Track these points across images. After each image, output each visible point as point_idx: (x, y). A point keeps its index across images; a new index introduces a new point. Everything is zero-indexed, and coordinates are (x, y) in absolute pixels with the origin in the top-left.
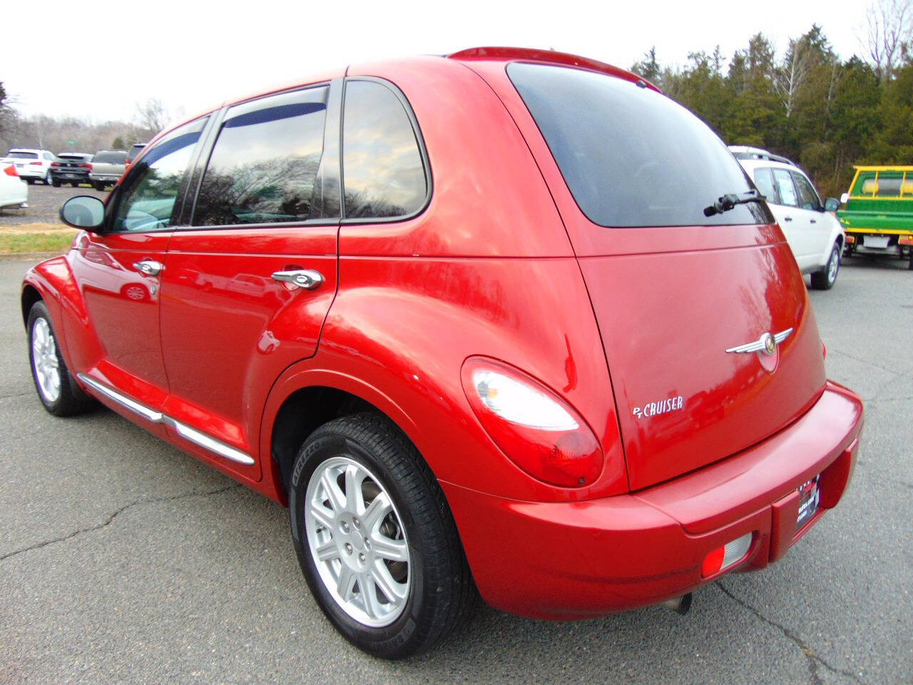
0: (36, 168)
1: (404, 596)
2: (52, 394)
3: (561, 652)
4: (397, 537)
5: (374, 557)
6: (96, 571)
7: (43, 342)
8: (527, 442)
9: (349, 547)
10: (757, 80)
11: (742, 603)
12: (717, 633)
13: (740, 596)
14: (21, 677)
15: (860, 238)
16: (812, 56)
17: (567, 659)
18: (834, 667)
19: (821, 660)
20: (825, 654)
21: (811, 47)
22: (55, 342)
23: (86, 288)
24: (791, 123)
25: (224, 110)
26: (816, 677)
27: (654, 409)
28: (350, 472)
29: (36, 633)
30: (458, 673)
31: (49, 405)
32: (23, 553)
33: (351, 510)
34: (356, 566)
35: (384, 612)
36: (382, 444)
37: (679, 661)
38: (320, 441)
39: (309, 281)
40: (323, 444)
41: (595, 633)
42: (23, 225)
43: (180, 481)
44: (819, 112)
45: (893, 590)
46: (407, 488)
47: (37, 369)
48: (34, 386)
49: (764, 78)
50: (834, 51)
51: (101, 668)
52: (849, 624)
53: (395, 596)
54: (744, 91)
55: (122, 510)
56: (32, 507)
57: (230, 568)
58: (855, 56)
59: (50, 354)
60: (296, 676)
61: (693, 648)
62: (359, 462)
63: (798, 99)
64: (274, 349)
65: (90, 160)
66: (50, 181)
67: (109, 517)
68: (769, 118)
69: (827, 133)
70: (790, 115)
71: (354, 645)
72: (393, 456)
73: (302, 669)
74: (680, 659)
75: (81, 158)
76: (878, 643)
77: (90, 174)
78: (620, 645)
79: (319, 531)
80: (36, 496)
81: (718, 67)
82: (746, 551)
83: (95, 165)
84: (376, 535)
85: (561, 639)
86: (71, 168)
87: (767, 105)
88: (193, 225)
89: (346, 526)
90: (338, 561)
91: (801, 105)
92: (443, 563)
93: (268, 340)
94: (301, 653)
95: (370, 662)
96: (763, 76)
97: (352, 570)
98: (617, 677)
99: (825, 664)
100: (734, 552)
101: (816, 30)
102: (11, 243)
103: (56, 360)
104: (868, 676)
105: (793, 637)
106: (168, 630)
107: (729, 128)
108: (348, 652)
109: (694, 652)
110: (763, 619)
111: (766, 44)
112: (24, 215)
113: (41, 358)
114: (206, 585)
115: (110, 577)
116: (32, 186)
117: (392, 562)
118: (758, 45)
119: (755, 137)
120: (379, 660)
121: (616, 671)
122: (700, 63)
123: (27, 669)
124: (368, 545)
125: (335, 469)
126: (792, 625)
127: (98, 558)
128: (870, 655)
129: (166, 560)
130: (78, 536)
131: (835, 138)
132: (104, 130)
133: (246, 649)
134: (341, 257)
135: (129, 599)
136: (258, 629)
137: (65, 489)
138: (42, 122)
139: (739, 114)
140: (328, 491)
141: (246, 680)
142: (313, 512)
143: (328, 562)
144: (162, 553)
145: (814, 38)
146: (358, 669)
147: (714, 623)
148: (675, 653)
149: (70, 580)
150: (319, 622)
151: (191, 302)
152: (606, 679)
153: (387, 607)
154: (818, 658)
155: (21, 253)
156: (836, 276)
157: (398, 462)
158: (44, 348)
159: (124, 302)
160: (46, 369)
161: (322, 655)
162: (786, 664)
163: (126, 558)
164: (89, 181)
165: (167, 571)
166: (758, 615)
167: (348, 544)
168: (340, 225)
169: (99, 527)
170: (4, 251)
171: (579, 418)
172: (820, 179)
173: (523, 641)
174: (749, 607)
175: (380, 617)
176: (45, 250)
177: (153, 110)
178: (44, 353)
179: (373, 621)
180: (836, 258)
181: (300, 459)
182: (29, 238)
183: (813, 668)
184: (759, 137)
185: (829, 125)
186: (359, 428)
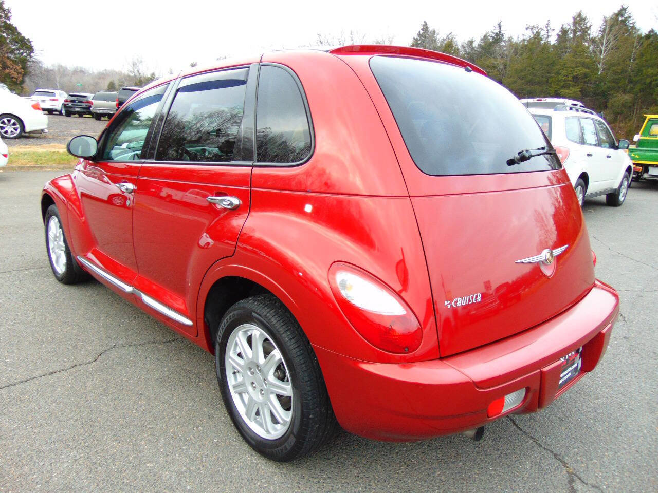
0: (54, 103)
1: (289, 419)
2: (61, 268)
3: (396, 462)
4: (286, 380)
5: (269, 393)
6: (86, 392)
7: (55, 233)
8: (372, 322)
9: (254, 385)
10: (577, 47)
11: (527, 434)
12: (506, 454)
13: (525, 429)
14: (35, 462)
15: (646, 168)
16: (620, 29)
17: (400, 467)
18: (586, 482)
19: (577, 477)
20: (581, 472)
21: (619, 22)
22: (63, 233)
23: (83, 195)
24: (602, 79)
25: (179, 79)
26: (573, 488)
27: (460, 302)
28: (255, 335)
29: (46, 433)
30: (325, 473)
31: (59, 276)
32: (39, 378)
33: (255, 361)
34: (258, 398)
35: (275, 430)
36: (276, 317)
37: (478, 472)
38: (235, 312)
39: (231, 204)
40: (238, 315)
41: (421, 451)
42: (44, 145)
43: (145, 333)
44: (623, 71)
45: (636, 429)
46: (292, 347)
47: (51, 251)
48: (49, 262)
49: (583, 45)
50: (637, 26)
51: (88, 458)
52: (601, 452)
53: (282, 419)
54: (567, 54)
55: (105, 351)
56: (46, 347)
57: (176, 394)
58: (652, 29)
59: (60, 241)
60: (216, 470)
61: (488, 463)
62: (261, 328)
63: (608, 61)
64: (210, 246)
65: (91, 98)
66: (63, 112)
67: (96, 356)
68: (585, 76)
69: (629, 87)
70: (602, 73)
71: (256, 451)
72: (283, 326)
73: (220, 465)
74: (478, 471)
75: (85, 97)
76: (620, 466)
77: (91, 109)
78: (437, 459)
79: (234, 373)
80: (48, 339)
81: (548, 37)
82: (521, 401)
83: (95, 102)
84: (271, 378)
85: (397, 453)
86: (79, 104)
87: (583, 65)
88: (156, 160)
89: (252, 370)
90: (246, 393)
91: (609, 65)
92: (314, 399)
93: (205, 239)
94: (220, 455)
95: (266, 463)
96: (582, 43)
97: (255, 401)
98: (433, 482)
99: (580, 479)
100: (512, 401)
101: (623, 10)
102: (36, 158)
103: (64, 245)
104: (609, 489)
105: (559, 460)
106: (133, 435)
107: (554, 82)
108: (251, 455)
109: (489, 467)
110: (540, 445)
111: (585, 19)
112: (45, 138)
113: (54, 244)
114: (159, 405)
115: (95, 397)
116: (51, 116)
117: (282, 396)
118: (579, 20)
119: (574, 89)
120: (272, 461)
121: (433, 477)
122: (535, 33)
123: (40, 456)
124: (266, 384)
125: (246, 332)
126: (560, 451)
127: (89, 384)
128: (613, 474)
129: (133, 387)
130: (76, 369)
131: (634, 90)
132: (102, 76)
133: (183, 450)
134: (253, 189)
135: (108, 413)
136: (192, 437)
137: (68, 336)
138: (59, 69)
139: (563, 72)
140: (240, 346)
141: (183, 471)
142: (230, 360)
143: (240, 394)
144: (131, 383)
145: (622, 16)
146: (258, 468)
147: (505, 447)
148: (475, 466)
149: (69, 399)
150: (234, 435)
151: (156, 209)
152: (426, 481)
153: (278, 426)
154: (576, 475)
155: (43, 165)
156: (625, 196)
157: (286, 329)
158: (56, 237)
159: (109, 206)
160: (57, 251)
161: (234, 456)
162: (553, 478)
163: (107, 385)
164: (90, 113)
165: (133, 395)
166: (537, 443)
167: (253, 383)
168: (253, 166)
169: (89, 363)
170: (31, 164)
171: (407, 307)
172: (622, 121)
173: (371, 454)
174: (531, 437)
175: (273, 432)
176: (59, 163)
177: (136, 62)
178: (56, 241)
179: (268, 435)
180: (626, 183)
181: (223, 325)
182: (48, 155)
183: (571, 481)
184: (577, 89)
185: (630, 82)
186: (261, 305)
